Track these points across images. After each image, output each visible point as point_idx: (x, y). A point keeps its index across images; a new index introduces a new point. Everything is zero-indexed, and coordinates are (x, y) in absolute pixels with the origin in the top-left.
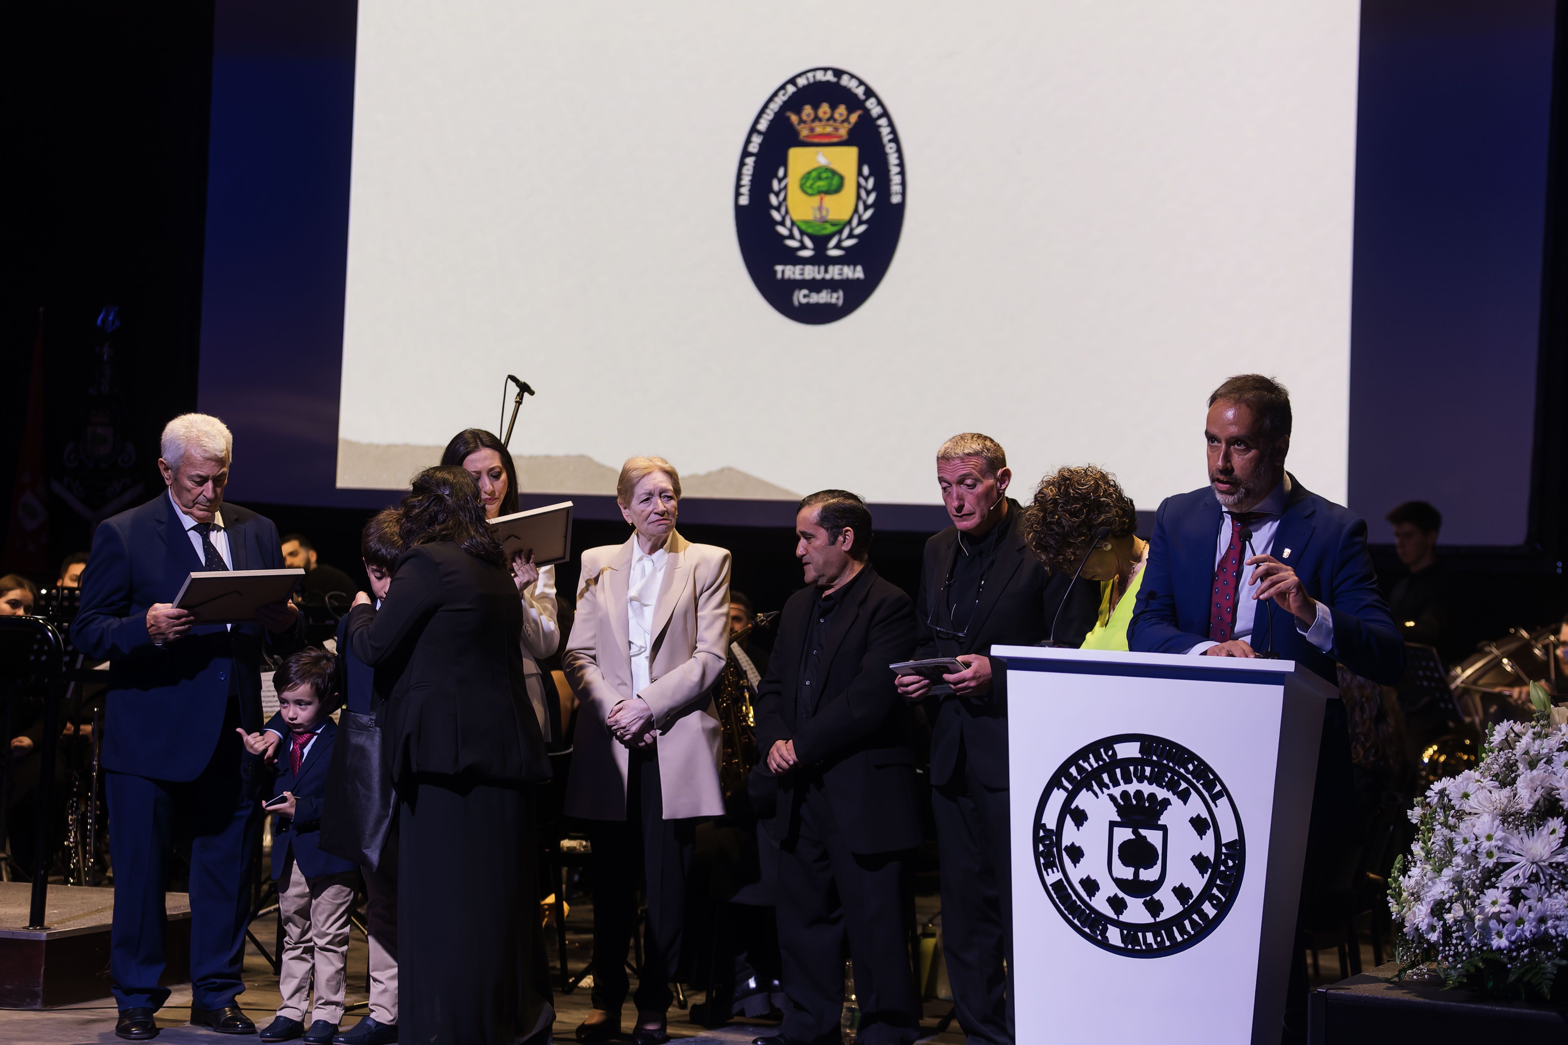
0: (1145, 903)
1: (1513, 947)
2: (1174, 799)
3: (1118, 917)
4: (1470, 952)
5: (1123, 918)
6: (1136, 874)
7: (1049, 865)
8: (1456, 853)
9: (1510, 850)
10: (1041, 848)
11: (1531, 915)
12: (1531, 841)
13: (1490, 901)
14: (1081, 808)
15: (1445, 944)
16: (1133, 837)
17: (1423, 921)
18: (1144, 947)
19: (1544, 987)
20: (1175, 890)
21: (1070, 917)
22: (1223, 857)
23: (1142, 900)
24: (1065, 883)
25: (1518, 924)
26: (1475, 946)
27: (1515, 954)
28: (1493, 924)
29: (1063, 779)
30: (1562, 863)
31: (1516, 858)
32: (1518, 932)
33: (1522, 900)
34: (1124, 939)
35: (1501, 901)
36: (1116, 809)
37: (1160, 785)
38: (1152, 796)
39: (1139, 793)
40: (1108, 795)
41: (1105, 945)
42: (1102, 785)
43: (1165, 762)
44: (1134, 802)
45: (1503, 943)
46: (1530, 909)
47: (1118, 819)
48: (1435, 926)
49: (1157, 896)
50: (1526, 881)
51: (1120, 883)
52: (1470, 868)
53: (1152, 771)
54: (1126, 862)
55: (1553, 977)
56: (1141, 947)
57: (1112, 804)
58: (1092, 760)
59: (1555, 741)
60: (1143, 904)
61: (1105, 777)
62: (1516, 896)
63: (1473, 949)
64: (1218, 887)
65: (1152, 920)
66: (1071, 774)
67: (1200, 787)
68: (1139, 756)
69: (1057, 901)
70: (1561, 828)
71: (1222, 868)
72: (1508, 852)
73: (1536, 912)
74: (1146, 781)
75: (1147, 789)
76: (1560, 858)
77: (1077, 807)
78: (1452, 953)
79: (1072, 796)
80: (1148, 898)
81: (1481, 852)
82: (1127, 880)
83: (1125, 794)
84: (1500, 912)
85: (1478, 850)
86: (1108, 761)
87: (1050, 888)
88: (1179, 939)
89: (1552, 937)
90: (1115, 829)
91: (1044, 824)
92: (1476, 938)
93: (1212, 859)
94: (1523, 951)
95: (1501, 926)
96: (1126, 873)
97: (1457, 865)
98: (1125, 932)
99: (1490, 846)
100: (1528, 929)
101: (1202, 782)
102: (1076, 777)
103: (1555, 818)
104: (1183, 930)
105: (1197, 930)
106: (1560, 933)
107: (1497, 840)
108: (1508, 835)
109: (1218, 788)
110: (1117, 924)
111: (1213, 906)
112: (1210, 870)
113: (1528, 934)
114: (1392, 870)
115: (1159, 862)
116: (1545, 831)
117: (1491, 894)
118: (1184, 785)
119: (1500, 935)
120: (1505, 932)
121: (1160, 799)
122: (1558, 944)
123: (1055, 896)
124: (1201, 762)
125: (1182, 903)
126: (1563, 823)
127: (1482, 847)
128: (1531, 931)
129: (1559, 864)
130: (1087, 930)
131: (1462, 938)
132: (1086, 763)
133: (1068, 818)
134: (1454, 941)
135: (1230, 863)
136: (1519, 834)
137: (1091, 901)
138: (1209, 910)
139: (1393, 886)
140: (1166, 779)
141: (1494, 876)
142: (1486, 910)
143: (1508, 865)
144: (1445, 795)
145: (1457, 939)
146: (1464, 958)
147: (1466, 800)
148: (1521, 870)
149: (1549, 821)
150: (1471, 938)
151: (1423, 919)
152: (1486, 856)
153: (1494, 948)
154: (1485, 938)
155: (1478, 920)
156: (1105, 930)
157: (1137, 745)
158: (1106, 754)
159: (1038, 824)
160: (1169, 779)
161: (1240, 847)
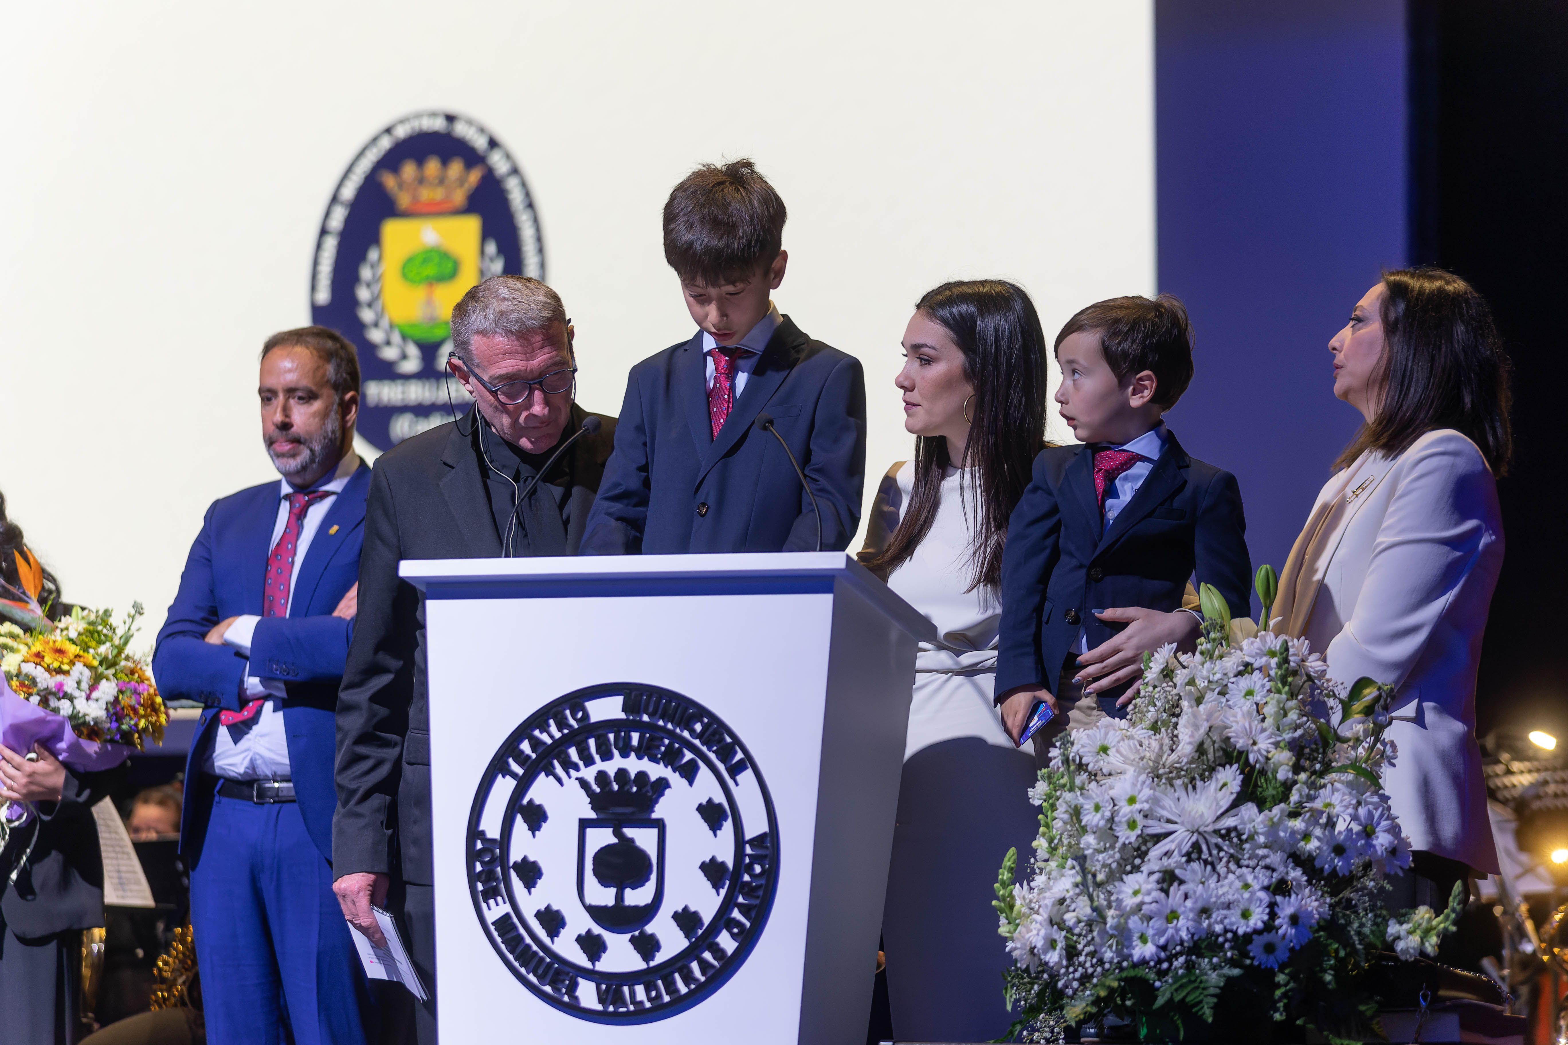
0: (632, 940)
1: (1162, 954)
2: (674, 778)
3: (594, 965)
4: (1105, 973)
5: (600, 966)
6: (620, 897)
7: (491, 893)
8: (1084, 830)
9: (1162, 816)
10: (479, 867)
11: (1189, 903)
12: (1191, 802)
13: (1130, 891)
14: (537, 802)
15: (1070, 964)
16: (615, 840)
17: (1038, 934)
18: (632, 1008)
19: (1206, 1007)
20: (676, 916)
21: (523, 970)
22: (747, 860)
23: (629, 936)
24: (515, 920)
25: (1169, 920)
26: (1111, 962)
27: (1165, 965)
29: (511, 760)
30: (1235, 828)
31: (1170, 827)
32: (1170, 932)
33: (1176, 886)
34: (601, 998)
35: (1146, 887)
36: (589, 800)
37: (654, 759)
38: (642, 776)
39: (622, 773)
40: (577, 779)
41: (575, 1010)
42: (568, 765)
43: (661, 723)
44: (616, 787)
45: (1149, 950)
46: (1186, 896)
47: (593, 815)
48: (1055, 941)
49: (649, 929)
50: (1184, 859)
51: (595, 912)
52: (1105, 850)
53: (641, 738)
54: (604, 880)
55: (1218, 991)
56: (628, 1008)
57: (582, 792)
58: (553, 728)
59: (1231, 663)
60: (630, 941)
61: (573, 752)
62: (1168, 879)
63: (1107, 966)
64: (740, 907)
65: (642, 965)
66: (522, 752)
67: (712, 756)
68: (623, 716)
69: (503, 947)
70: (1235, 779)
71: (746, 878)
72: (1160, 820)
73: (1194, 900)
74: (633, 754)
75: (634, 765)
76: (1230, 822)
77: (531, 802)
78: (1077, 975)
79: (524, 784)
80: (637, 933)
81: (1120, 822)
82: (605, 907)
83: (601, 777)
84: (1142, 903)
85: (1116, 819)
86: (576, 726)
87: (492, 928)
88: (683, 990)
89: (1218, 936)
90: (590, 832)
91: (483, 833)
92: (1112, 949)
93: (730, 865)
94: (1177, 959)
95: (1145, 924)
96: (604, 896)
98: (604, 987)
99: (1131, 812)
100: (1183, 928)
101: (715, 748)
102: (529, 757)
103: (1228, 766)
104: (688, 978)
105: (709, 975)
106: (1228, 927)
107: (1142, 802)
108: (1158, 794)
109: (740, 755)
110: (589, 975)
111: (733, 936)
112: (728, 882)
113: (1184, 934)
114: (1001, 871)
115: (653, 877)
116: (1213, 786)
117: (1133, 881)
118: (688, 756)
119: (1143, 939)
120: (1150, 932)
121: (653, 778)
122: (1227, 945)
123: (499, 940)
124: (713, 718)
125: (687, 936)
126: (1238, 772)
127: (1121, 814)
128: (1188, 928)
129: (1229, 830)
130: (548, 989)
131: (1092, 954)
132: (545, 734)
133: (519, 819)
134: (1082, 959)
135: (758, 869)
136: (1175, 791)
137: (553, 942)
138: (727, 942)
139: (1001, 893)
140: (663, 749)
141: (1139, 856)
142: (1124, 904)
143: (1158, 838)
144: (1068, 742)
145: (1087, 955)
146: (1095, 980)
147: (1104, 755)
148: (1176, 842)
149: (1219, 771)
150: (1104, 949)
151: (1039, 930)
152: (1126, 827)
153: (1136, 958)
154: (1123, 946)
155: (1113, 917)
156: (572, 988)
157: (619, 700)
158: (574, 717)
159: (474, 832)
160: (667, 747)
161: (772, 842)
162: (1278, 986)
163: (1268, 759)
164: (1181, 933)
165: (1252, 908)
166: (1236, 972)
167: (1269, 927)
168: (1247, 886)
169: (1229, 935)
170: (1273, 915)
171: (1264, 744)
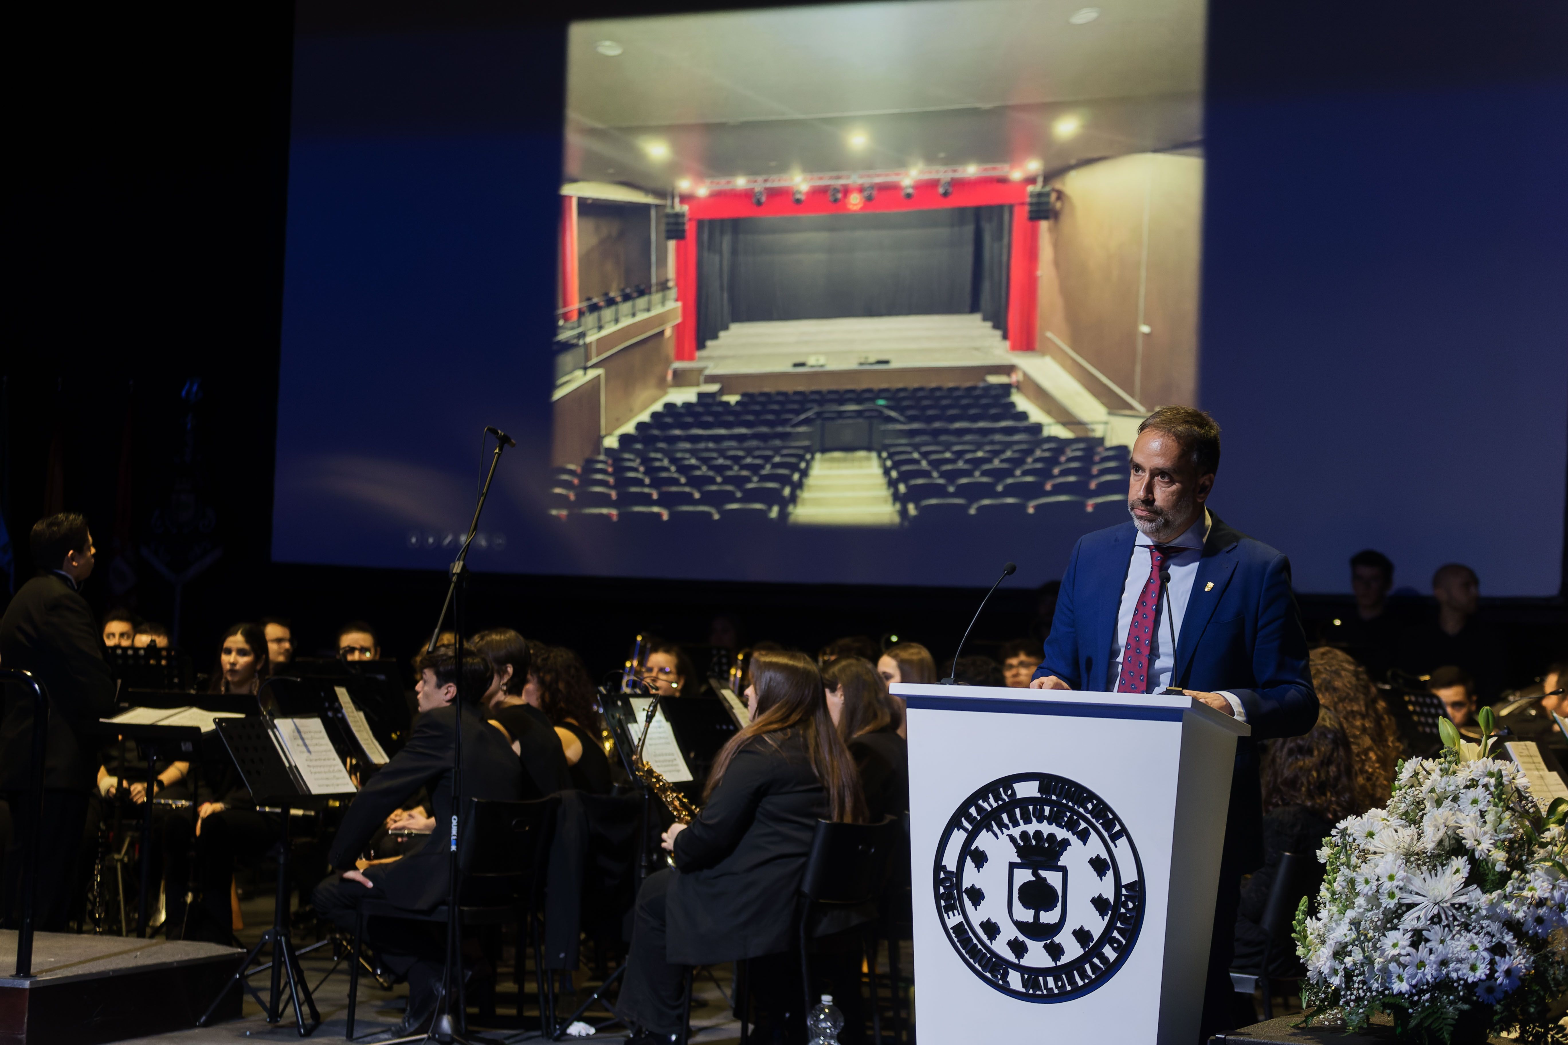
0: (1045, 947)
1: (1414, 991)
2: (1073, 839)
3: (1019, 961)
4: (1372, 997)
5: (1023, 962)
6: (1037, 917)
7: (950, 908)
8: (1358, 894)
9: (1413, 891)
10: (942, 890)
11: (1432, 957)
12: (1433, 880)
13: (1391, 944)
14: (981, 849)
15: (1348, 988)
16: (1033, 878)
17: (1325, 964)
18: (1045, 992)
19: (1445, 1033)
20: (1076, 933)
21: (972, 961)
22: (1123, 899)
23: (1043, 943)
24: (966, 927)
25: (1418, 968)
26: (1377, 991)
27: (1416, 998)
28: (1393, 967)
29: (963, 819)
30: (1465, 904)
31: (1418, 899)
32: (1419, 975)
33: (1423, 943)
34: (1025, 984)
35: (1402, 943)
36: (1016, 850)
37: (1059, 825)
38: (1052, 836)
39: (1038, 834)
40: (1007, 835)
41: (1006, 990)
42: (1002, 825)
43: (1064, 801)
44: (1034, 843)
45: (1404, 987)
46: (1431, 951)
47: (1018, 860)
48: (1337, 970)
49: (1057, 939)
50: (1429, 922)
51: (1020, 925)
52: (1372, 910)
53: (1051, 811)
54: (1026, 904)
55: (1453, 1022)
56: (1043, 992)
57: (1011, 844)
58: (992, 800)
59: (1462, 778)
61: (1005, 817)
62: (1418, 938)
63: (1375, 994)
64: (1118, 930)
65: (1053, 964)
66: (971, 814)
67: (1100, 827)
68: (1039, 795)
69: (958, 944)
70: (1464, 868)
71: (1122, 910)
72: (1411, 893)
73: (1437, 955)
74: (1045, 821)
75: (1046, 829)
76: (1462, 899)
77: (977, 848)
78: (1353, 997)
79: (972, 836)
80: (1048, 942)
81: (1383, 893)
82: (1027, 923)
83: (1024, 835)
84: (1399, 955)
85: (1380, 891)
86: (1007, 800)
87: (951, 931)
88: (1080, 983)
89: (1453, 982)
90: (1016, 871)
91: (945, 867)
92: (1378, 983)
93: (1112, 901)
94: (1424, 995)
95: (1402, 969)
96: (1026, 915)
97: (1360, 907)
98: (1026, 976)
99: (1391, 887)
100: (1429, 973)
101: (1101, 821)
102: (975, 818)
103: (1460, 857)
104: (1083, 975)
105: (1097, 974)
106: (1461, 977)
107: (1398, 880)
108: (1409, 875)
109: (1118, 828)
110: (1017, 968)
111: (1114, 949)
112: (1110, 912)
113: (1429, 977)
114: (1297, 912)
115: (1059, 904)
116: (1449, 870)
117: (1393, 935)
118: (1083, 825)
119: (1400, 979)
120: (1405, 976)
121: (1059, 839)
122: (1460, 988)
124: (1100, 801)
125: (1083, 946)
126: (1467, 862)
127: (1383, 888)
128: (1432, 974)
129: (1461, 905)
130: (988, 975)
131: (1364, 982)
132: (986, 803)
133: (969, 859)
134: (1356, 986)
135: (1131, 905)
136: (1422, 873)
137: (992, 943)
138: (1110, 953)
139: (1298, 929)
140: (1066, 819)
141: (1396, 917)
142: (1386, 953)
143: (1410, 906)
144: (1346, 834)
145: (1358, 983)
146: (1366, 1003)
147: (1371, 839)
148: (1424, 911)
149: (1453, 860)
150: (1372, 981)
151: (1326, 962)
152: (1387, 897)
153: (1395, 992)
154: (1386, 981)
155: (1378, 963)
156: (1005, 975)
157: (1035, 784)
158: (1006, 794)
159: (938, 866)
160: (1069, 818)
161: (1140, 888)
162: (1496, 1013)
163: (1488, 856)
164: (1427, 977)
165: (1478, 964)
166: (1466, 1007)
167: (1491, 976)
168: (1474, 947)
169: (1462, 982)
170: (1493, 971)
171: (1486, 844)
